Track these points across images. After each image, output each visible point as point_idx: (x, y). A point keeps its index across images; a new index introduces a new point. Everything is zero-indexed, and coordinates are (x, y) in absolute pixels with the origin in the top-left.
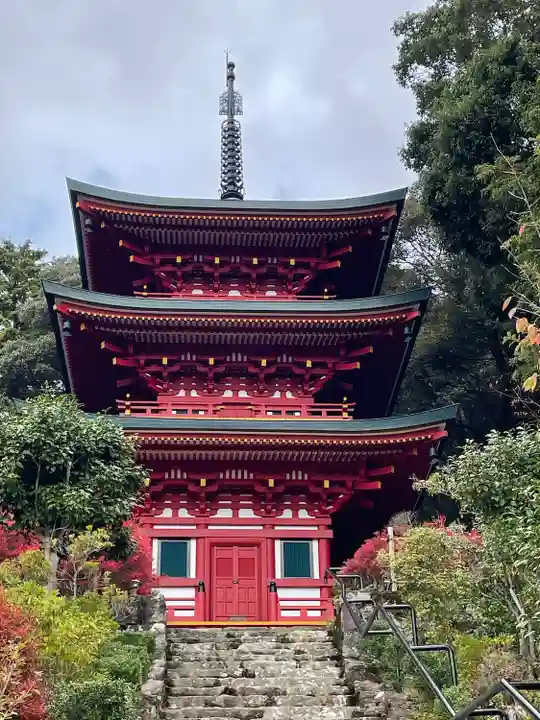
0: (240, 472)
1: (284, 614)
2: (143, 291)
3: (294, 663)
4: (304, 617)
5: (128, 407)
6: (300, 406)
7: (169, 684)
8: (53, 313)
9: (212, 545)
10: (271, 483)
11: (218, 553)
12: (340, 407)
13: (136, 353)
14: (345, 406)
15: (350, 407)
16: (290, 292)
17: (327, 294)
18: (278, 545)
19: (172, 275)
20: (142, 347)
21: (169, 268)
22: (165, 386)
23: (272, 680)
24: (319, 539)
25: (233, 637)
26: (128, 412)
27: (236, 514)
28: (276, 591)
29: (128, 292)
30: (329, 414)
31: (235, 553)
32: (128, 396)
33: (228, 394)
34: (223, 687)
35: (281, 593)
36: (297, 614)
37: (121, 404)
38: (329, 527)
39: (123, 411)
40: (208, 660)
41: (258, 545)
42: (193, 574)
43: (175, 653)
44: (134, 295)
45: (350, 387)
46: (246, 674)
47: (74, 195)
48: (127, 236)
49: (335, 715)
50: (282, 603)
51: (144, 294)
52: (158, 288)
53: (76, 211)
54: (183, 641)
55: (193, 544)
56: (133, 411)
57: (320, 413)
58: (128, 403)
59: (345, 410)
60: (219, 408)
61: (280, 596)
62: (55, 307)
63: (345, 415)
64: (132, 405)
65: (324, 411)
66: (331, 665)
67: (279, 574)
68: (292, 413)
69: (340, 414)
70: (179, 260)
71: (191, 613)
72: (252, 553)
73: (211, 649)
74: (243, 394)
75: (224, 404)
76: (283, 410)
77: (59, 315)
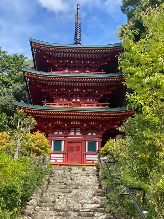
0: (76, 122)
1: (87, 162)
2: (51, 70)
3: (85, 176)
4: (93, 163)
5: (46, 103)
6: (94, 104)
7: (49, 182)
8: (25, 77)
9: (69, 142)
10: (85, 125)
11: (70, 144)
12: (106, 104)
13: (48, 88)
14: (107, 104)
15: (108, 104)
16: (93, 71)
17: (103, 72)
18: (87, 142)
19: (59, 66)
20: (50, 86)
21: (59, 64)
22: (56, 97)
23: (78, 181)
24: (98, 141)
25: (70, 168)
26: (45, 105)
27: (75, 134)
28: (85, 155)
29: (47, 71)
30: (102, 106)
31: (75, 145)
32: (46, 100)
33: (74, 100)
34: (64, 183)
35: (87, 156)
36: (91, 162)
37: (44, 102)
38: (101, 138)
39: (44, 104)
40: (62, 175)
41: (81, 143)
42: (63, 150)
43: (53, 173)
44: (48, 72)
45: (109, 99)
46: (71, 179)
47: (31, 43)
48: (46, 55)
49: (92, 192)
50: (87, 159)
51: (51, 71)
52: (55, 70)
53: (32, 47)
54: (56, 169)
55: (63, 142)
56: (47, 104)
57: (99, 106)
58: (45, 102)
59: (107, 105)
60: (71, 104)
61: (86, 157)
62: (25, 75)
63: (107, 106)
64: (47, 103)
65: (101, 105)
66: (96, 177)
67: (87, 151)
68: (92, 106)
69: (105, 106)
70: (61, 62)
71: (62, 161)
72: (79, 145)
73: (63, 172)
74: (78, 100)
75: (73, 103)
76: (89, 105)
77: (26, 77)
